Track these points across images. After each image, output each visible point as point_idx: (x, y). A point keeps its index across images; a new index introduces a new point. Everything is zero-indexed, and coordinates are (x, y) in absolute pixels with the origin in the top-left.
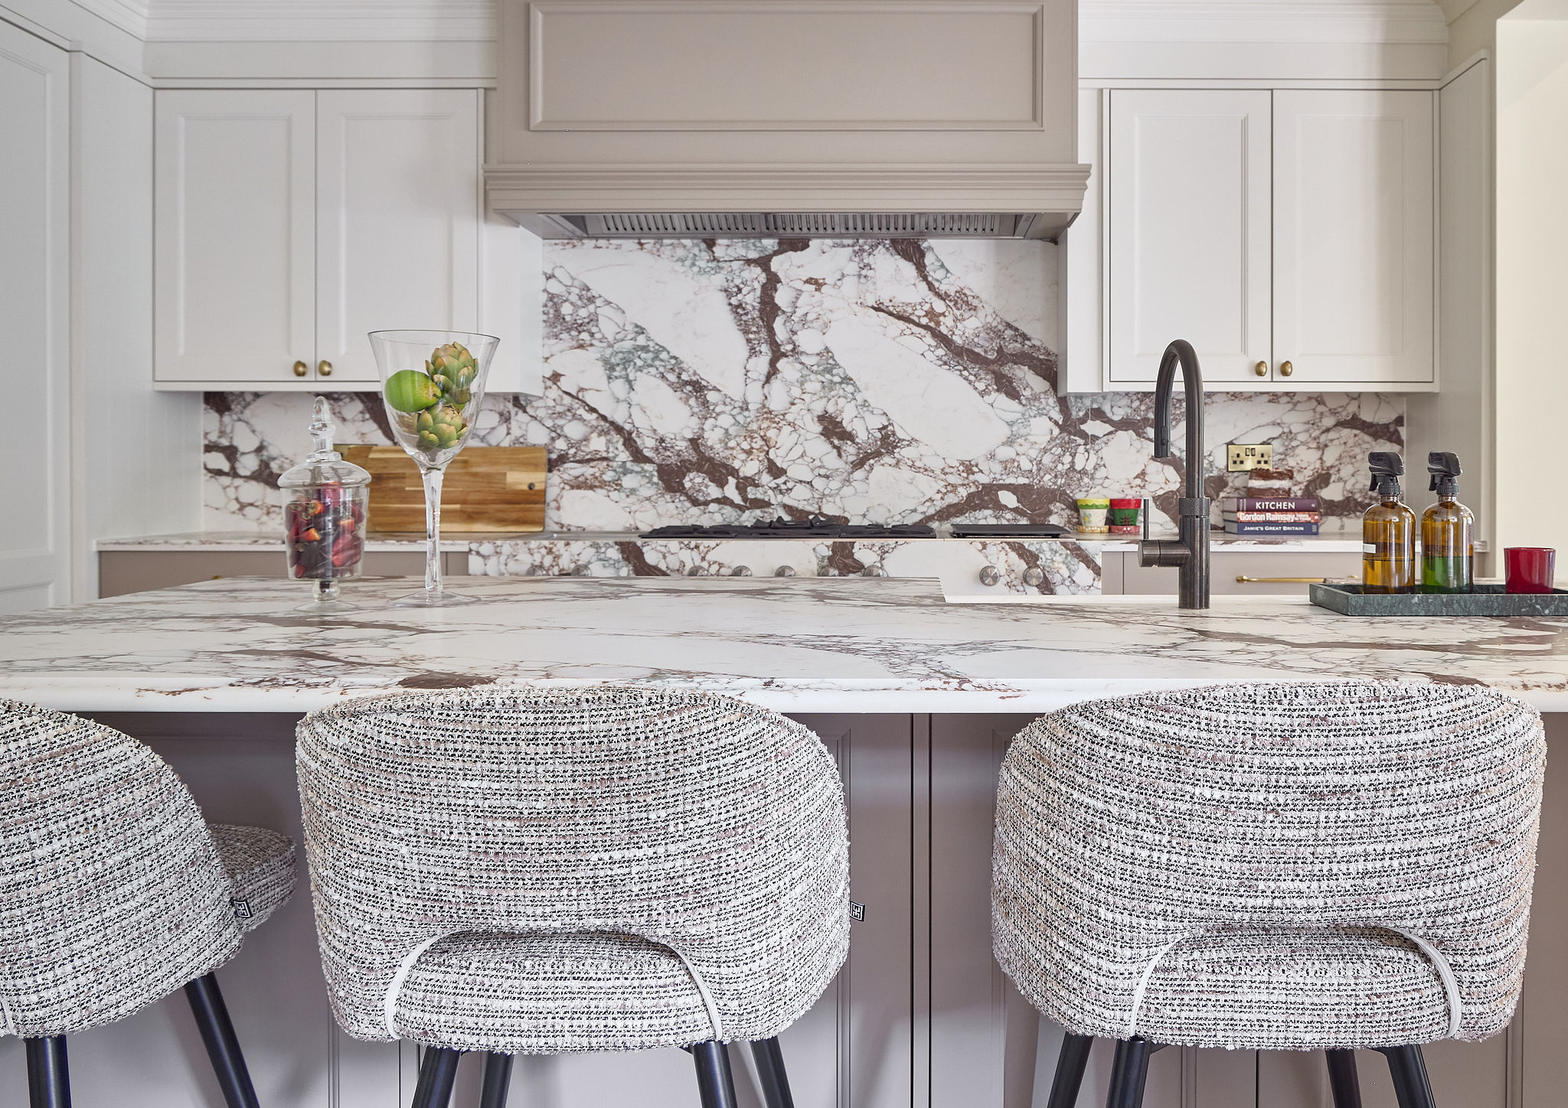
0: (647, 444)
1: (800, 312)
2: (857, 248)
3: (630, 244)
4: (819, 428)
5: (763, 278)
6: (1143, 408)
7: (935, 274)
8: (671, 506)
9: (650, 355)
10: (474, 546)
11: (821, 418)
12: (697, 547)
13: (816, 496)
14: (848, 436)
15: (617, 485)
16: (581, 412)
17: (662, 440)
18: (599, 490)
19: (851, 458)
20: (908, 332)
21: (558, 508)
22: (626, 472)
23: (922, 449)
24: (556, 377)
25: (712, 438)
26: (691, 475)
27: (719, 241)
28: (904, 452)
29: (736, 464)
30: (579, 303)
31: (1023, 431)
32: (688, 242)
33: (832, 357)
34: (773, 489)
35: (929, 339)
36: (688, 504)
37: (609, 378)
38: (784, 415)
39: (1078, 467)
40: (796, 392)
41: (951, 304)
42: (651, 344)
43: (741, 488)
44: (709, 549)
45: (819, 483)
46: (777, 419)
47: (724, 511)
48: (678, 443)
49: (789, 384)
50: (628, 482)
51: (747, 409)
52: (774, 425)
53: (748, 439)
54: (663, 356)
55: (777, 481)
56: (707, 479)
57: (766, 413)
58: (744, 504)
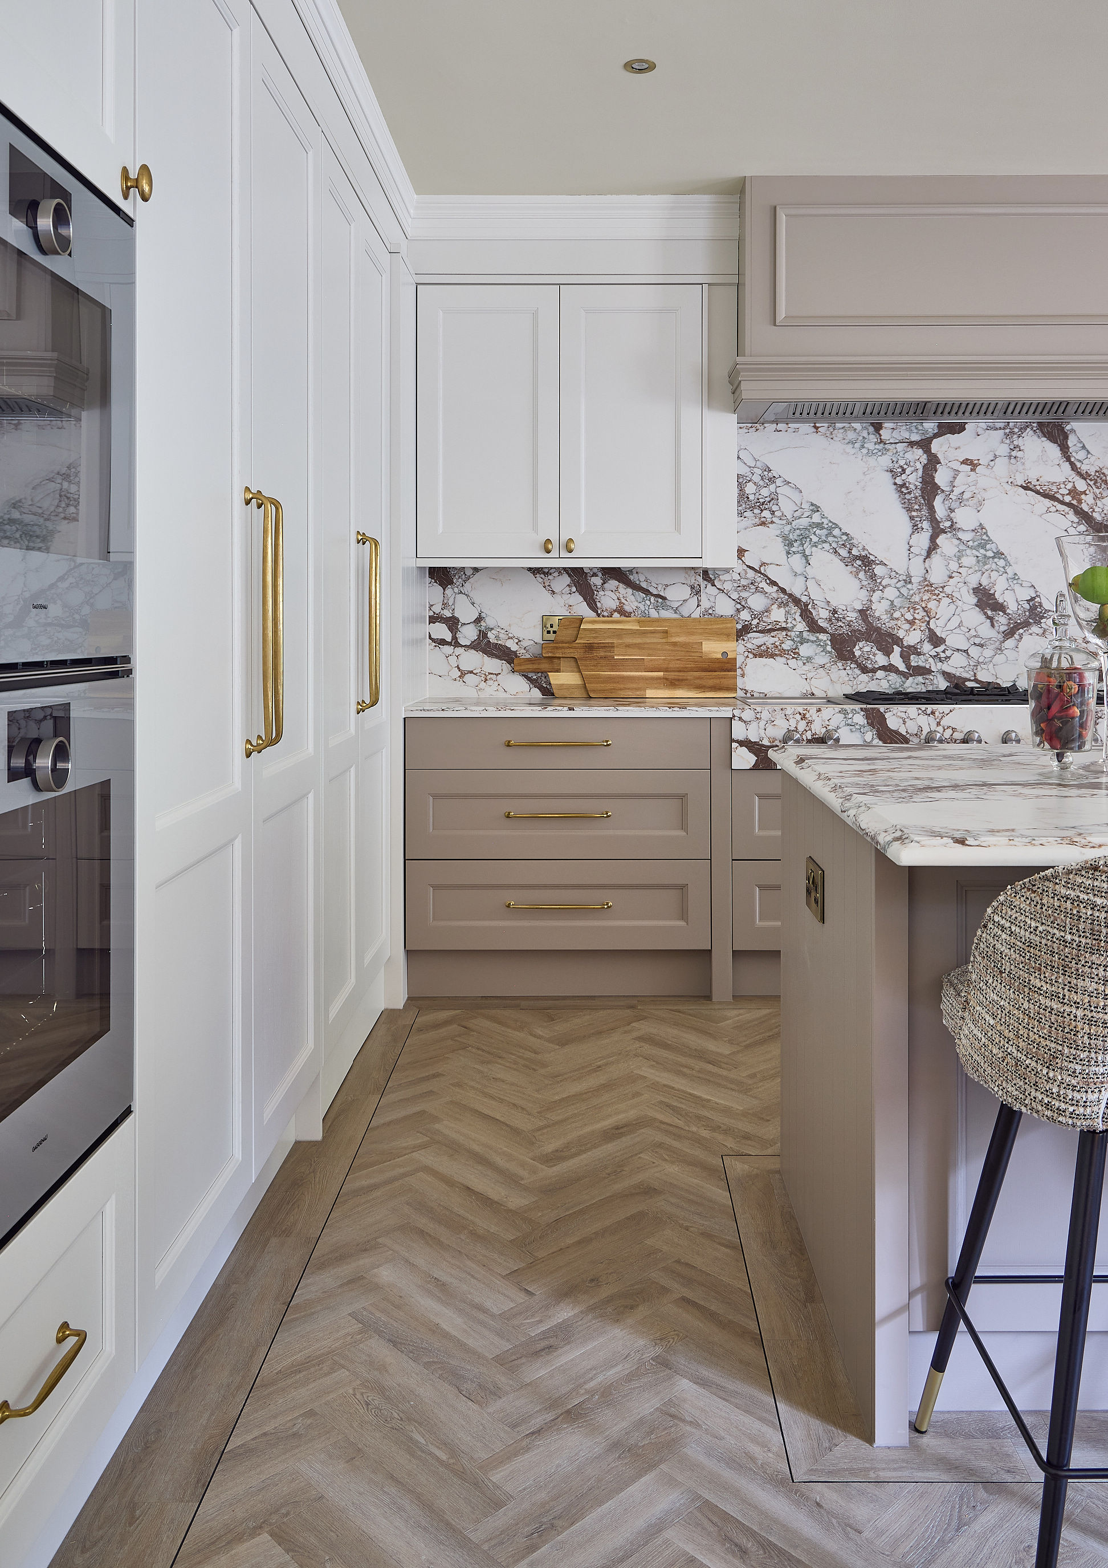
0: (821, 615)
1: (957, 491)
2: (1007, 431)
3: (806, 428)
4: (975, 600)
5: (924, 459)
7: (1077, 455)
8: (844, 673)
9: (825, 532)
10: (737, 713)
11: (976, 591)
12: (933, 713)
13: (972, 663)
14: (1001, 608)
15: (795, 653)
16: (763, 585)
17: (835, 612)
18: (778, 658)
19: (1003, 628)
20: (1053, 509)
21: (743, 676)
22: (803, 641)
24: (741, 552)
25: (880, 609)
26: (861, 644)
27: (885, 425)
29: (901, 634)
30: (761, 483)
32: (857, 426)
33: (986, 533)
34: (934, 657)
35: (1072, 516)
36: (858, 671)
37: (788, 553)
38: (943, 587)
40: (954, 566)
41: (1091, 483)
42: (825, 521)
43: (905, 657)
44: (944, 715)
45: (974, 652)
46: (937, 592)
47: (890, 678)
48: (849, 614)
49: (947, 559)
50: (805, 650)
51: (910, 582)
52: (935, 597)
53: (912, 610)
54: (836, 532)
55: (937, 650)
56: (875, 648)
57: (927, 585)
58: (907, 671)
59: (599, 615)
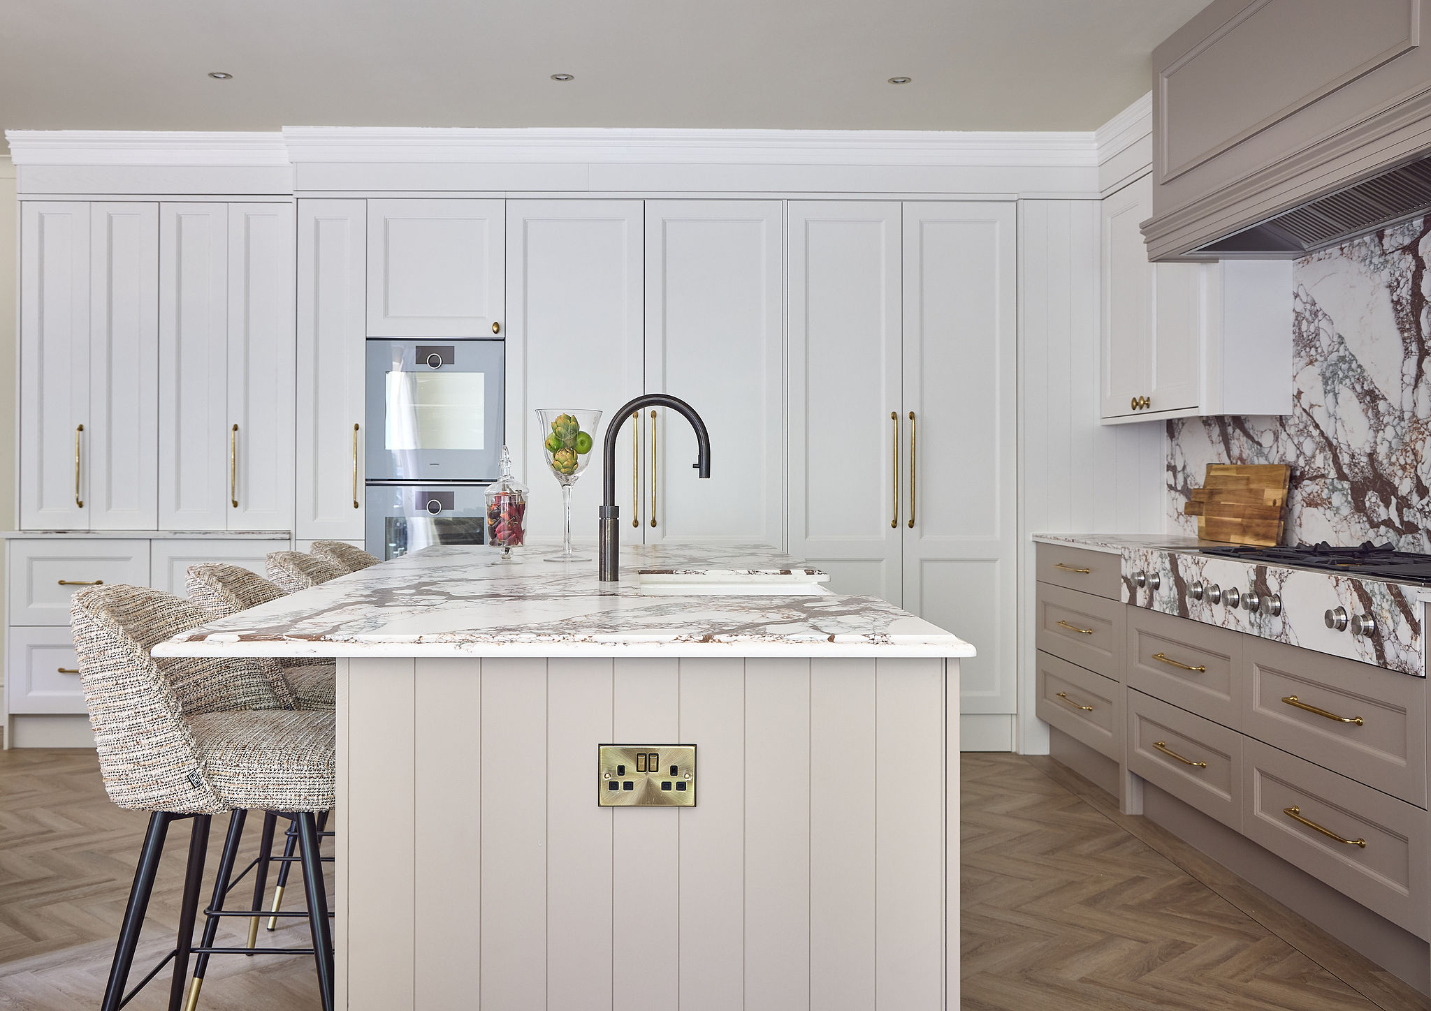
0: (1345, 459)
3: (1336, 251)
5: (1414, 266)
8: (1360, 526)
9: (1347, 365)
15: (1327, 503)
16: (1311, 428)
17: (1353, 456)
18: (1319, 507)
21: (1300, 525)
22: (1334, 490)
24: (1299, 394)
25: (1382, 450)
26: (1370, 494)
27: (1387, 232)
29: (1396, 482)
30: (1310, 319)
32: (1368, 237)
34: (1420, 511)
36: (1367, 524)
37: (1325, 393)
42: (1347, 353)
43: (1399, 510)
46: (1422, 430)
47: (1389, 535)
48: (1362, 459)
50: (1336, 499)
51: (1403, 419)
52: (1420, 436)
53: (1404, 453)
54: (1354, 365)
55: (1422, 502)
56: (1379, 499)
57: (1415, 422)
58: (1401, 527)
59: (1231, 462)
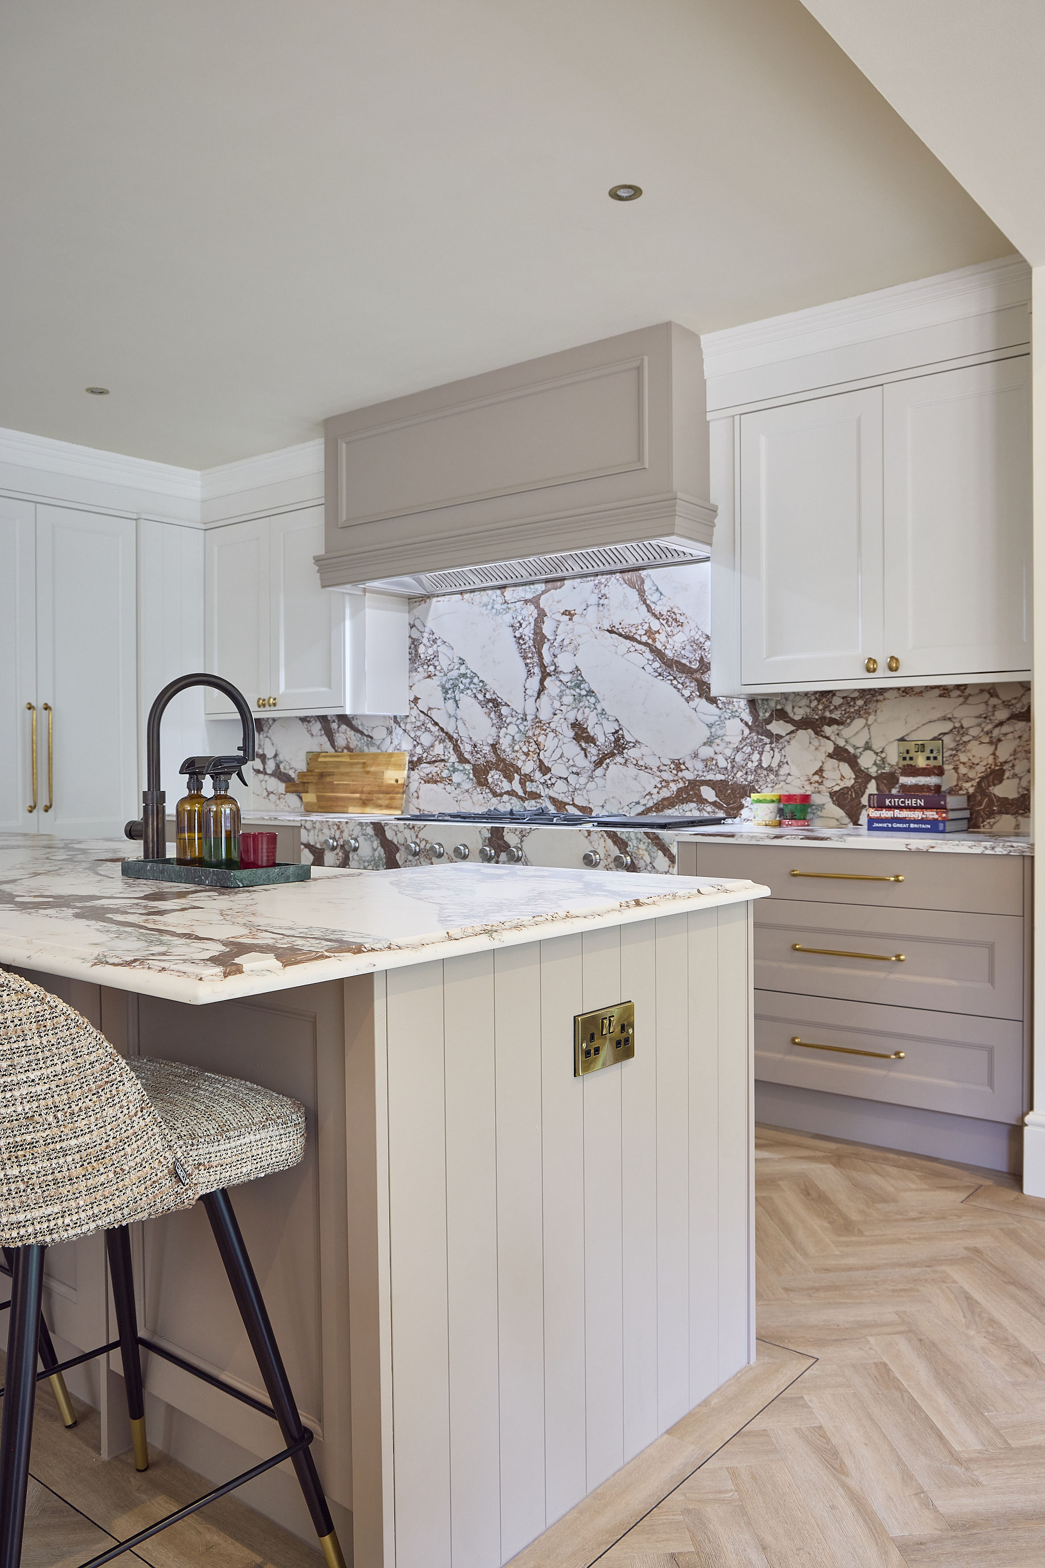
0: (466, 748)
1: (559, 639)
2: (597, 582)
3: (455, 597)
4: (572, 734)
5: (536, 613)
6: (820, 707)
7: (651, 597)
8: (481, 796)
9: (468, 680)
11: (574, 725)
13: (571, 790)
14: (591, 740)
15: (450, 780)
16: (430, 725)
17: (475, 746)
18: (439, 784)
19: (594, 758)
20: (632, 649)
21: (418, 798)
22: (455, 770)
23: (644, 750)
24: (416, 700)
25: (505, 743)
26: (492, 773)
28: (631, 753)
29: (520, 764)
30: (428, 644)
31: (720, 733)
32: (489, 591)
33: (580, 674)
34: (543, 784)
35: (647, 654)
36: (490, 795)
37: (445, 699)
38: (549, 723)
39: (765, 765)
40: (557, 705)
41: (664, 622)
42: (468, 672)
43: (522, 783)
45: (572, 779)
46: (545, 727)
47: (512, 801)
48: (484, 748)
49: (552, 699)
50: (457, 777)
51: (526, 720)
52: (543, 732)
53: (527, 744)
54: (476, 680)
55: (545, 777)
56: (502, 776)
57: (538, 722)
58: (524, 795)
59: (336, 751)
